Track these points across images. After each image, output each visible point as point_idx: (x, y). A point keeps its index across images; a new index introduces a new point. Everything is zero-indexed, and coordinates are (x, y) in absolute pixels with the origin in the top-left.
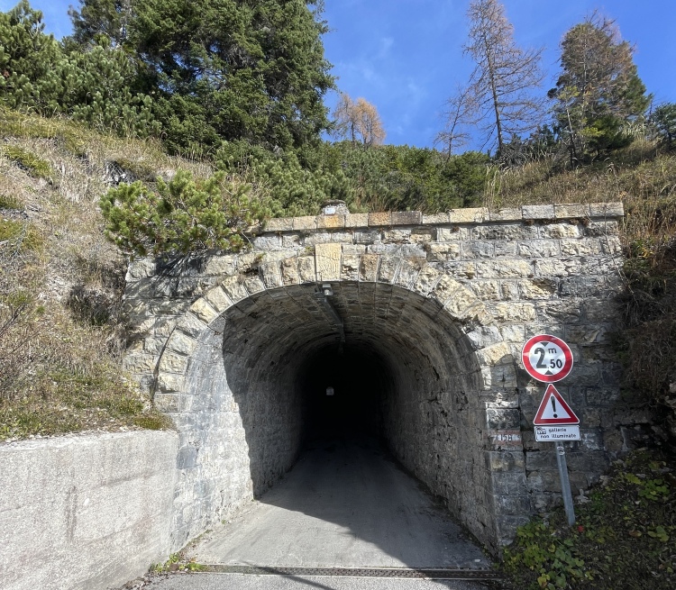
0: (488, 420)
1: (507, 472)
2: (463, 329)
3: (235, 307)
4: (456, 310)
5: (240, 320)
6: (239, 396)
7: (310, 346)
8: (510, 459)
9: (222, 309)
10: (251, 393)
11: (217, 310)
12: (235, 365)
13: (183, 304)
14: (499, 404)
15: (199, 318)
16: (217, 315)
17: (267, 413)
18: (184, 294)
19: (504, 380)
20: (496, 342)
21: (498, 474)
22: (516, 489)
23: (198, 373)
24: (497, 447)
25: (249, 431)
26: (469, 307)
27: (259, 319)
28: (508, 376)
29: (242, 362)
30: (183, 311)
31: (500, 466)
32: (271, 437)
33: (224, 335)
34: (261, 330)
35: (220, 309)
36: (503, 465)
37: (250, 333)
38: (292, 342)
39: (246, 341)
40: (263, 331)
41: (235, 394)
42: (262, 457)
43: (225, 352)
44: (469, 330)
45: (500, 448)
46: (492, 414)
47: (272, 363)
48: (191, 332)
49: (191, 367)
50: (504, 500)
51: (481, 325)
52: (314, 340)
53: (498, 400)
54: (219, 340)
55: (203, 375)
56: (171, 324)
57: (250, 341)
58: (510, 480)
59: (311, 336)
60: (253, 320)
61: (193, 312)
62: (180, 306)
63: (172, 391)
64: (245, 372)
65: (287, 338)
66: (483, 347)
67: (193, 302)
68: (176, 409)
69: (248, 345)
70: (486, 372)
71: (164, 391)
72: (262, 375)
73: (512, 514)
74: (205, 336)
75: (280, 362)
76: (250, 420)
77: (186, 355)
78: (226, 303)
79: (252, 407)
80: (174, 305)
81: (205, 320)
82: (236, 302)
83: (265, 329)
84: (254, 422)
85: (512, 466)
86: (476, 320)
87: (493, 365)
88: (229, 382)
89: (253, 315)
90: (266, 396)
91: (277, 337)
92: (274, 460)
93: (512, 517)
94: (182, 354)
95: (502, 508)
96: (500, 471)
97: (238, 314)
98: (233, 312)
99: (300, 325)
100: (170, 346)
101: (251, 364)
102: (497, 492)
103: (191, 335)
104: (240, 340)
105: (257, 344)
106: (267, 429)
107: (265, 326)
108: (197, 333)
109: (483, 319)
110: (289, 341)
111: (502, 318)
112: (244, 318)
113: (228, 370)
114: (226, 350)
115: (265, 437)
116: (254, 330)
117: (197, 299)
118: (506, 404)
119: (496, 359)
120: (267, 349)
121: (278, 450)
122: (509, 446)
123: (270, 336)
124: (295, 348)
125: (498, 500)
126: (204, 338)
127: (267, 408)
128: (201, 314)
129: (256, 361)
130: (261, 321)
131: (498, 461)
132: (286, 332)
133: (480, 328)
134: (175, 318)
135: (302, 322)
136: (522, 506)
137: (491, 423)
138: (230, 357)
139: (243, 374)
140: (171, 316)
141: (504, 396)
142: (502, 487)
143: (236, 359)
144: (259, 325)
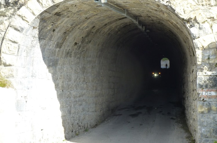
0: (198, 83)
1: (206, 113)
2: (188, 25)
3: (45, 11)
4: (182, 13)
5: (49, 18)
6: (51, 68)
7: (108, 27)
8: (208, 106)
9: (37, 13)
10: (60, 67)
11: (34, 14)
12: (47, 47)
13: (13, 10)
14: (205, 73)
15: (23, 19)
16: (34, 17)
17: (73, 81)
18: (13, 4)
19: (209, 59)
20: (207, 34)
21: (201, 115)
22: (211, 123)
23: (24, 54)
24: (202, 99)
25: (59, 93)
26: (191, 11)
27: (62, 16)
28: (212, 56)
29: (52, 45)
30: (13, 15)
31: (203, 110)
32: (77, 99)
33: (39, 29)
34: (64, 23)
35: (35, 14)
36: (205, 109)
37: (56, 25)
38: (91, 26)
39: (54, 30)
40: (66, 23)
41: (49, 66)
42: (70, 112)
43: (40, 39)
44: (191, 26)
45: (203, 99)
46: (201, 79)
47: (76, 44)
48: (19, 29)
49: (20, 50)
50: (203, 129)
51: (198, 23)
52: (110, 23)
53: (205, 71)
54: (36, 32)
55: (27, 55)
56: (7, 23)
57: (57, 30)
58: (208, 118)
59: (107, 21)
60: (58, 17)
61: (19, 16)
62: (12, 11)
63: (10, 65)
64: (55, 51)
65: (85, 25)
66: (199, 37)
67: (19, 9)
68: (13, 76)
69: (55, 33)
70: (199, 53)
71: (5, 65)
72: (68, 53)
73: (208, 137)
74: (27, 30)
75: (82, 42)
76: (60, 85)
77: (17, 43)
78: (39, 10)
79: (61, 76)
80: (7, 10)
81: (27, 21)
82: (45, 9)
83: (67, 21)
84: (63, 87)
85: (210, 110)
86: (195, 19)
87: (204, 49)
88: (44, 58)
89: (58, 14)
90: (72, 68)
91: (77, 25)
92: (80, 117)
93: (208, 139)
94: (14, 42)
95: (202, 134)
96: (203, 113)
97: (47, 15)
98: (44, 14)
99: (94, 15)
100: (6, 38)
101: (59, 45)
102: (200, 125)
103: (19, 30)
104: (50, 30)
105: (63, 31)
106: (74, 93)
107: (66, 19)
108: (22, 29)
109: (199, 19)
110: (87, 27)
111: (213, 18)
112: (52, 17)
113: (43, 51)
114: (41, 37)
115: (72, 99)
116: (59, 22)
117: (21, 6)
118: (210, 73)
119: (206, 45)
120: (71, 34)
121: (83, 110)
122: (209, 98)
123: (72, 25)
124: (94, 31)
125: (200, 129)
126: (26, 32)
127: (73, 77)
128: (24, 17)
129: (63, 43)
130: (63, 17)
131: (201, 107)
132: (84, 21)
133: (198, 25)
134: (9, 19)
135: (95, 13)
136: (213, 132)
137: (199, 85)
138: (43, 42)
139: (53, 53)
140: (6, 18)
141: (209, 68)
142: (203, 122)
143: (48, 43)
144: (62, 20)
